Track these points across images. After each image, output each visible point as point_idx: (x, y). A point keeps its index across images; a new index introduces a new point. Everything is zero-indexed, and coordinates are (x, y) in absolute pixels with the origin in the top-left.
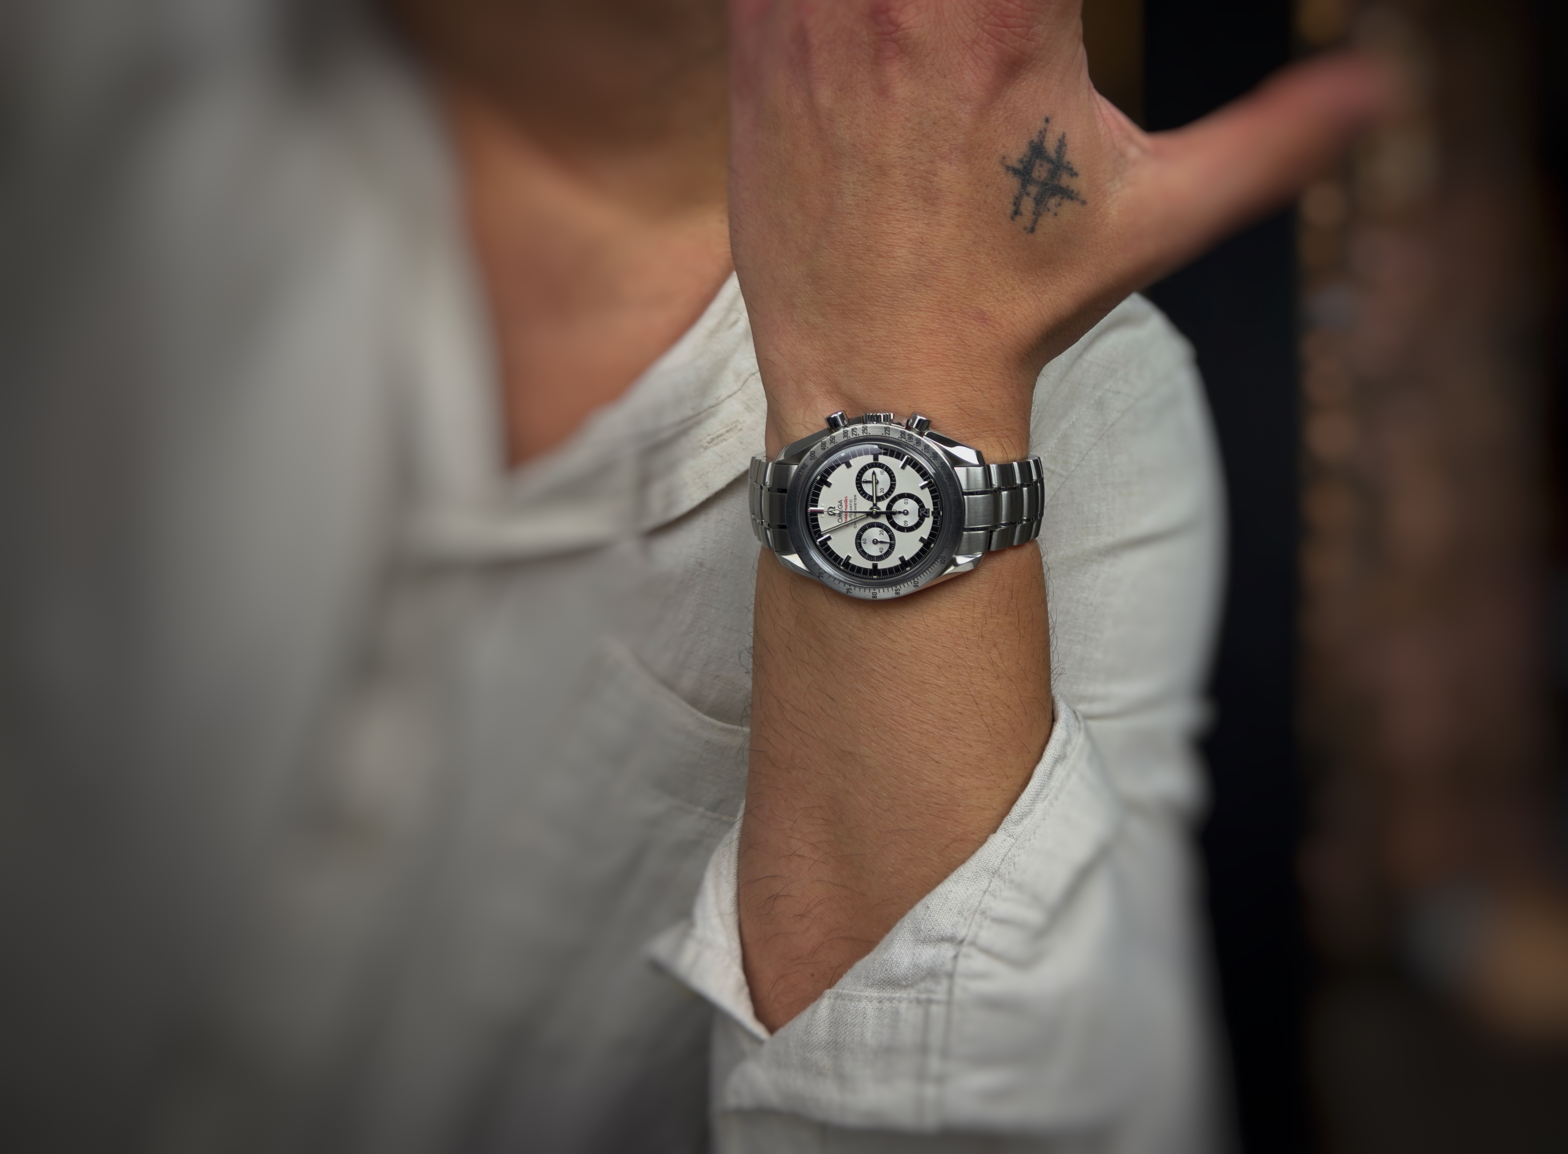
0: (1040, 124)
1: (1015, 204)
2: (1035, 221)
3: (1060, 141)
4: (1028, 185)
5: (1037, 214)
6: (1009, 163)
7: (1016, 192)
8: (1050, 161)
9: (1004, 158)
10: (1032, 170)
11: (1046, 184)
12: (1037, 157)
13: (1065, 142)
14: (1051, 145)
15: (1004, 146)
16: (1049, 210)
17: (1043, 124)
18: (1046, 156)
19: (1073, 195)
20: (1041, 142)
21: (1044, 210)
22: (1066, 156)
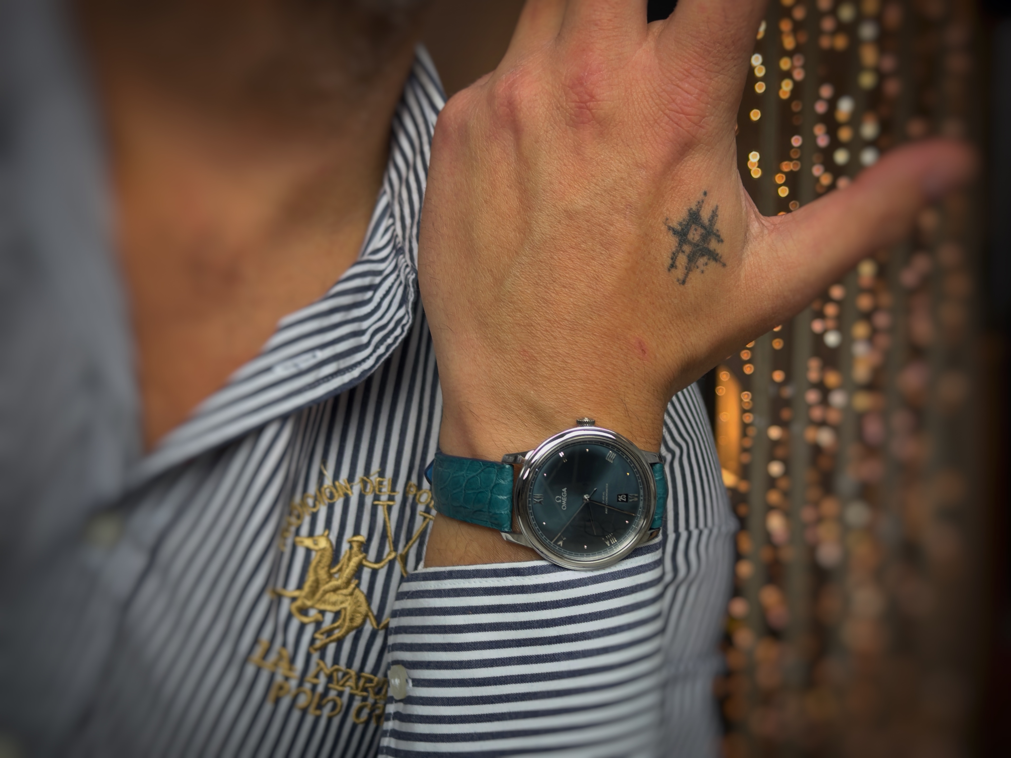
0: (699, 196)
1: (672, 259)
2: (687, 275)
3: (713, 211)
4: (684, 245)
5: (689, 269)
6: (670, 224)
7: (674, 249)
8: (703, 227)
9: (667, 219)
10: (688, 232)
11: (698, 246)
12: (693, 222)
13: (717, 213)
14: (705, 215)
15: (667, 209)
16: (698, 267)
17: (702, 196)
18: (701, 223)
19: (717, 257)
20: (698, 211)
21: (694, 267)
22: (716, 224)
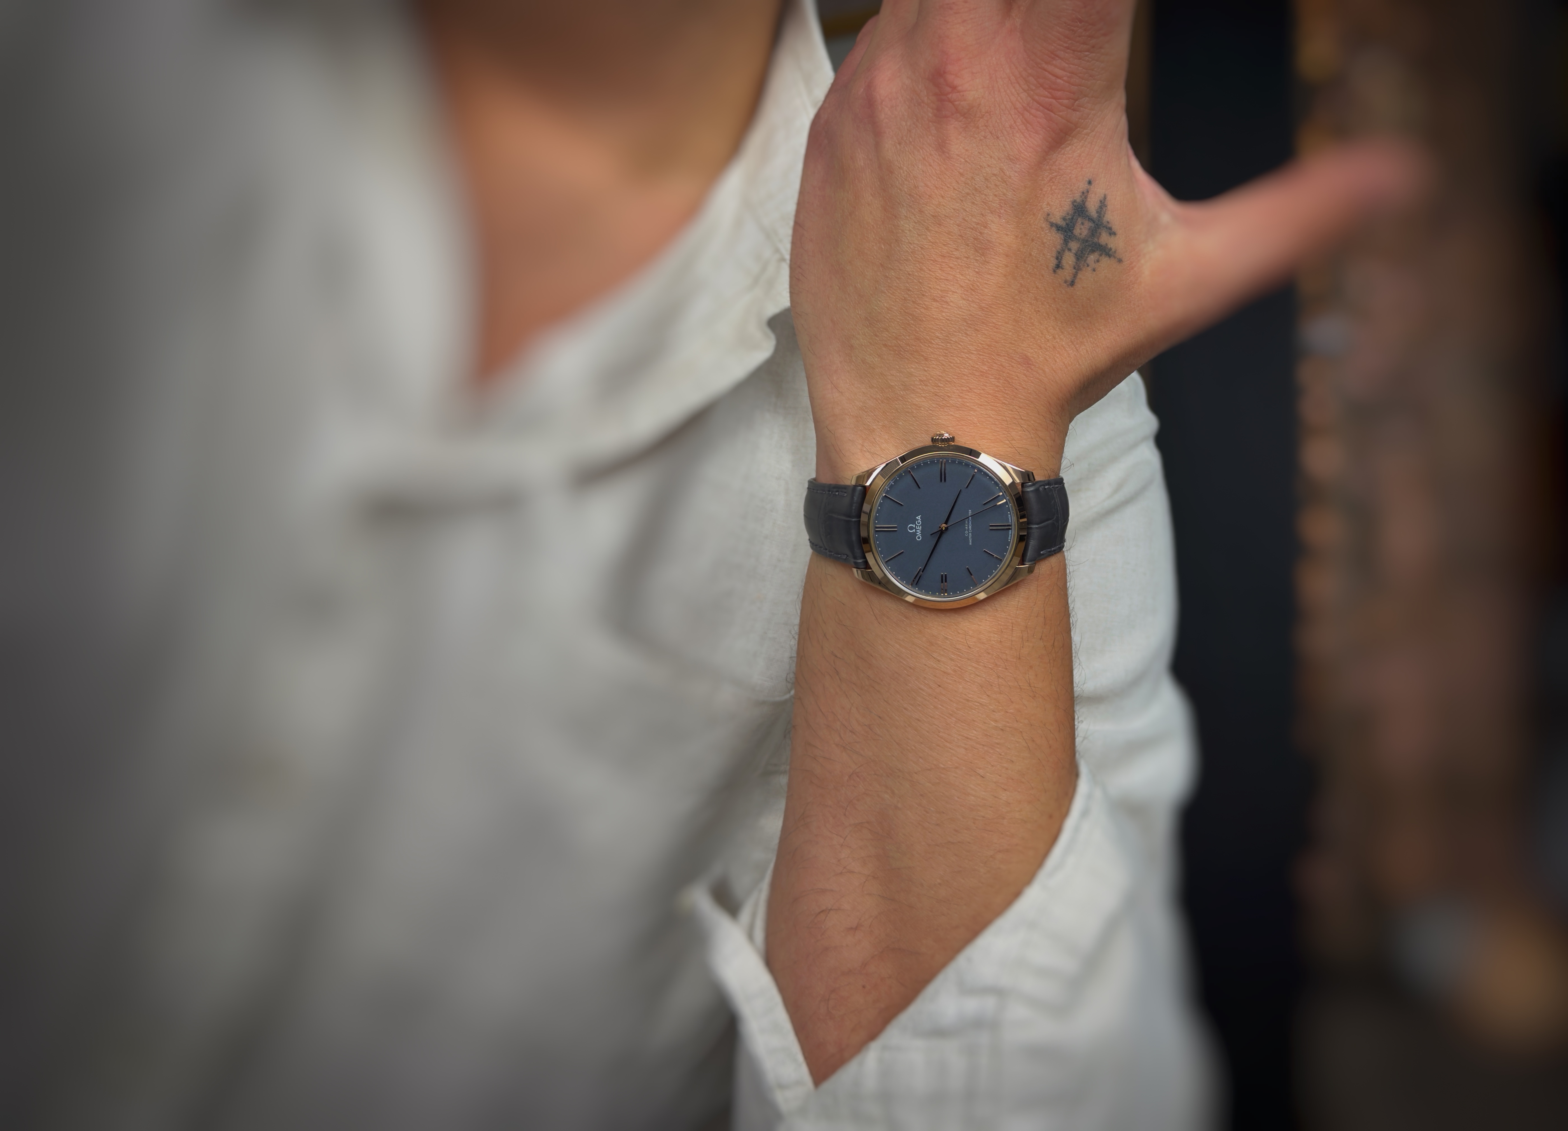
0: (1083, 186)
1: (1057, 258)
2: (1075, 276)
3: (1101, 201)
4: (1070, 241)
5: (1077, 268)
6: (1053, 220)
7: (1059, 247)
8: (1091, 219)
9: (1048, 215)
10: (1074, 227)
11: (1087, 241)
12: (1079, 215)
13: (1106, 203)
14: (1092, 206)
15: (1048, 204)
16: (1088, 266)
17: (1086, 185)
18: (1087, 215)
19: (1110, 253)
20: (1084, 202)
21: (1084, 266)
22: (1106, 216)
